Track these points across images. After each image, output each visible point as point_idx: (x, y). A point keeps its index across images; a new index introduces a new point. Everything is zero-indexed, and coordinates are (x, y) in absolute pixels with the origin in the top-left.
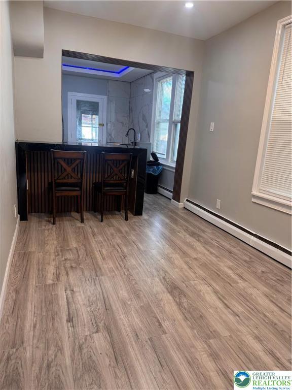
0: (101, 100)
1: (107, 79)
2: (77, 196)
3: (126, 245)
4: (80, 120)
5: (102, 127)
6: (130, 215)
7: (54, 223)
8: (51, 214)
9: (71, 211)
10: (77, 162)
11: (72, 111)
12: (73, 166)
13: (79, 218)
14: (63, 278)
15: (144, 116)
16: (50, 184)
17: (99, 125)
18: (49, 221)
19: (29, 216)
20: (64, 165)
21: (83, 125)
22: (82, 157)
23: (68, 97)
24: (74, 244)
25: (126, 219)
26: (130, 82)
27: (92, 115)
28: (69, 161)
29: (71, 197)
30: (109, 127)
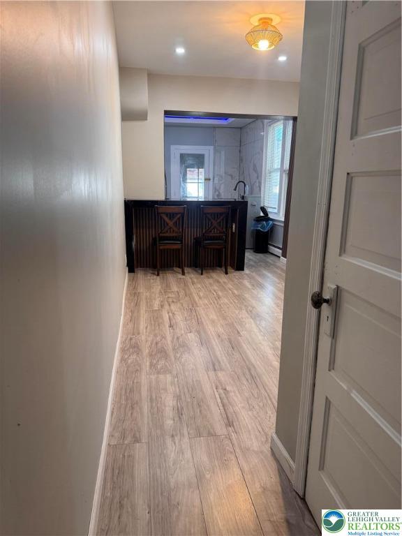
0: (207, 151)
1: (214, 127)
2: (179, 250)
3: (221, 291)
4: (185, 175)
5: (207, 182)
6: (230, 269)
7: (158, 275)
8: (155, 268)
9: (173, 267)
10: (178, 216)
11: (175, 167)
12: (175, 220)
13: (181, 272)
14: (167, 307)
15: (255, 166)
16: (154, 240)
17: (205, 179)
18: (154, 274)
19: (136, 270)
20: (167, 219)
21: (188, 181)
22: (182, 211)
23: (172, 152)
24: (175, 289)
25: (226, 273)
26: (241, 128)
27: (198, 168)
28: (171, 216)
29: (173, 250)
30: (216, 181)
